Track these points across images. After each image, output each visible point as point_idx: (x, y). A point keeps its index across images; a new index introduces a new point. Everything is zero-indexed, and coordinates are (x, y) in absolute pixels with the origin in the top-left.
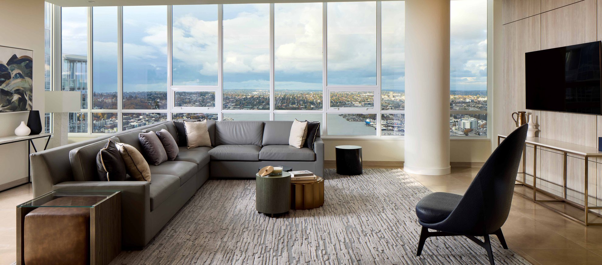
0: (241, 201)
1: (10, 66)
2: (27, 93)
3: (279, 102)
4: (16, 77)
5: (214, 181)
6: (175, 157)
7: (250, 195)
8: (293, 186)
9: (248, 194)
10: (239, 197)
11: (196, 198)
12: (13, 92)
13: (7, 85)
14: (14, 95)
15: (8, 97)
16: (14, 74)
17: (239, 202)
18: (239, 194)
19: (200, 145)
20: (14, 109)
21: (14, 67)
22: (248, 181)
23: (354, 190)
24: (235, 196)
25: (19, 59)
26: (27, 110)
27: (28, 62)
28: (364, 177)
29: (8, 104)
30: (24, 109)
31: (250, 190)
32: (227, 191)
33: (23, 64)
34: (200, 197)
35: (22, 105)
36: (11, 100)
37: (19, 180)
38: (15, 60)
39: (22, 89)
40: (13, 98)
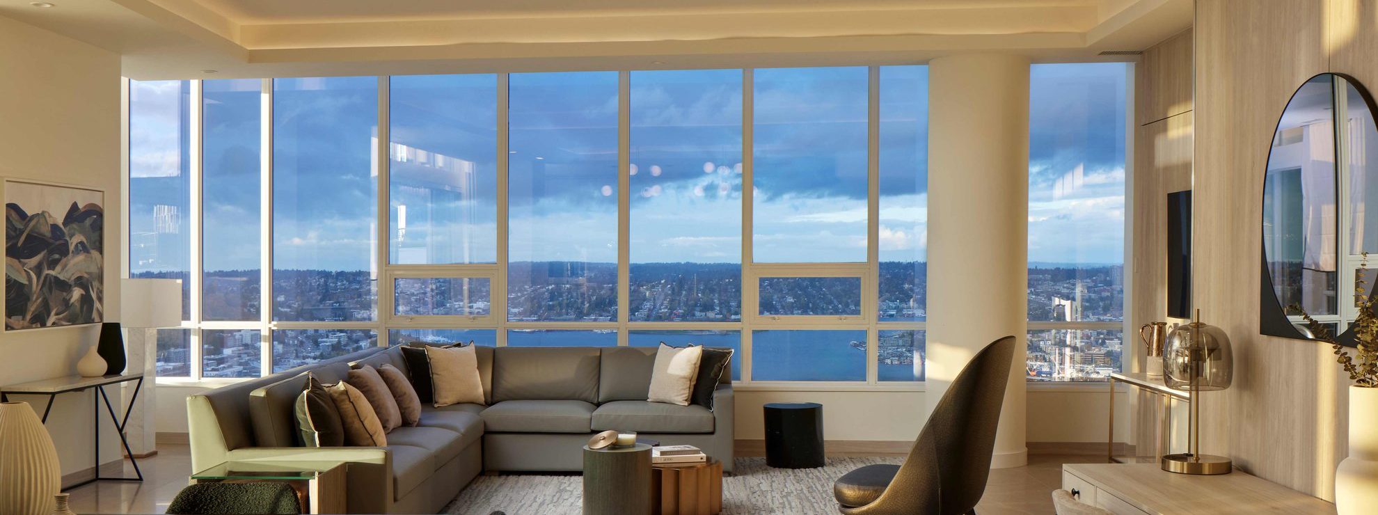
0: (554, 509)
1: (68, 228)
2: (94, 284)
3: (662, 304)
4: (77, 251)
5: (492, 477)
6: (418, 420)
7: (571, 500)
8: (657, 474)
9: (566, 497)
10: (547, 502)
11: (458, 503)
12: (73, 283)
13: (63, 269)
14: (74, 289)
15: (65, 294)
16: (73, 245)
17: (548, 509)
18: (548, 498)
19: (461, 400)
20: (73, 320)
21: (75, 229)
22: (568, 477)
23: (792, 492)
24: (539, 501)
25: (82, 211)
26: (92, 321)
27: (95, 217)
28: (826, 472)
29: (64, 307)
30: (89, 320)
31: (572, 492)
32: (522, 493)
33: (88, 222)
34: (469, 502)
35: (84, 312)
36: (70, 299)
37: (80, 472)
38: (76, 214)
39: (86, 275)
40: (72, 297)
